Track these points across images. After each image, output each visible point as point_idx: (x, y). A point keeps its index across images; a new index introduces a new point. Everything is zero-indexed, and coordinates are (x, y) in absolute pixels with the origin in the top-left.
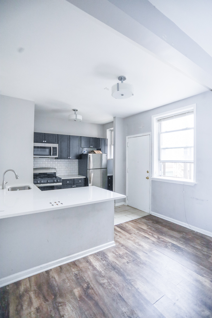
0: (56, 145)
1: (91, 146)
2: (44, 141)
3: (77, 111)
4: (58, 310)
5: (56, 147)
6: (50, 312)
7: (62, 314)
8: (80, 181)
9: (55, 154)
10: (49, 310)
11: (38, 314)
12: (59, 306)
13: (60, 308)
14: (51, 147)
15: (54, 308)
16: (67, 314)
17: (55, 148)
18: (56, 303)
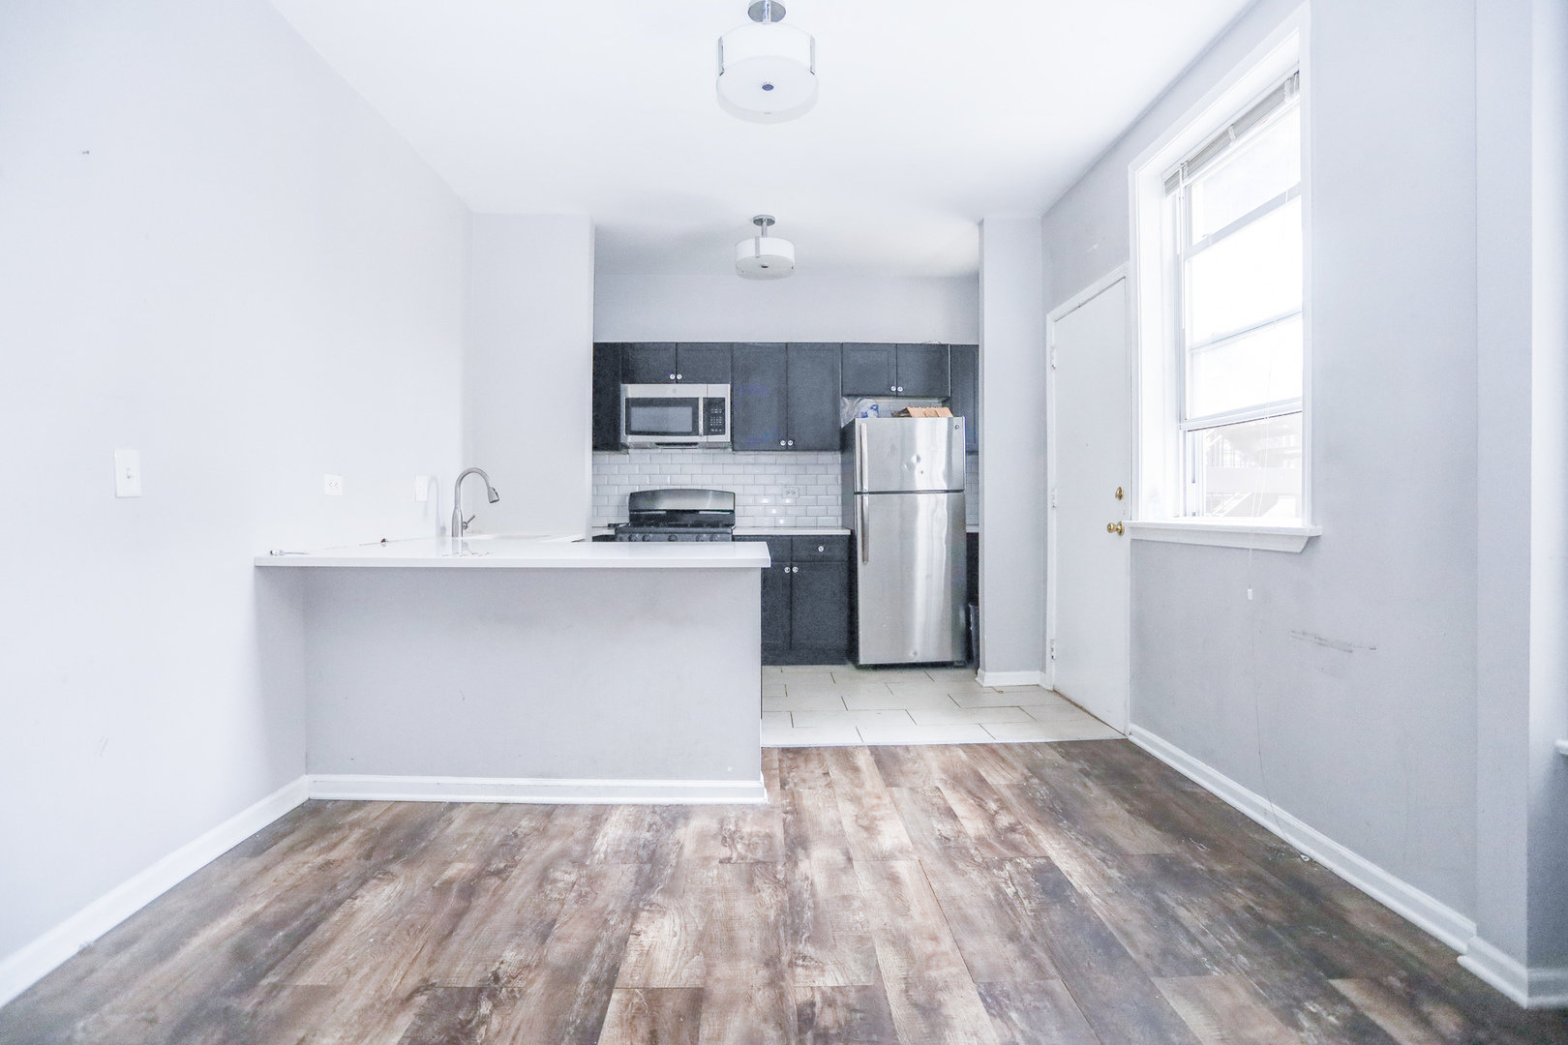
0: (722, 391)
1: (893, 389)
2: (672, 377)
3: (771, 222)
4: (635, 916)
5: (723, 400)
6: (609, 914)
7: (638, 929)
8: (821, 549)
9: (719, 428)
10: (610, 907)
11: (576, 906)
12: (643, 910)
13: (644, 914)
14: (698, 398)
15: (625, 910)
16: (651, 934)
17: (712, 404)
18: (641, 900)
